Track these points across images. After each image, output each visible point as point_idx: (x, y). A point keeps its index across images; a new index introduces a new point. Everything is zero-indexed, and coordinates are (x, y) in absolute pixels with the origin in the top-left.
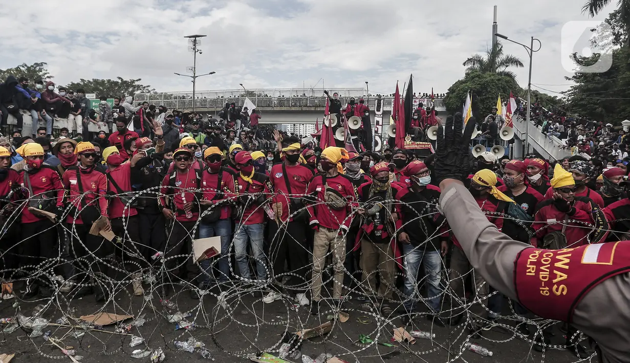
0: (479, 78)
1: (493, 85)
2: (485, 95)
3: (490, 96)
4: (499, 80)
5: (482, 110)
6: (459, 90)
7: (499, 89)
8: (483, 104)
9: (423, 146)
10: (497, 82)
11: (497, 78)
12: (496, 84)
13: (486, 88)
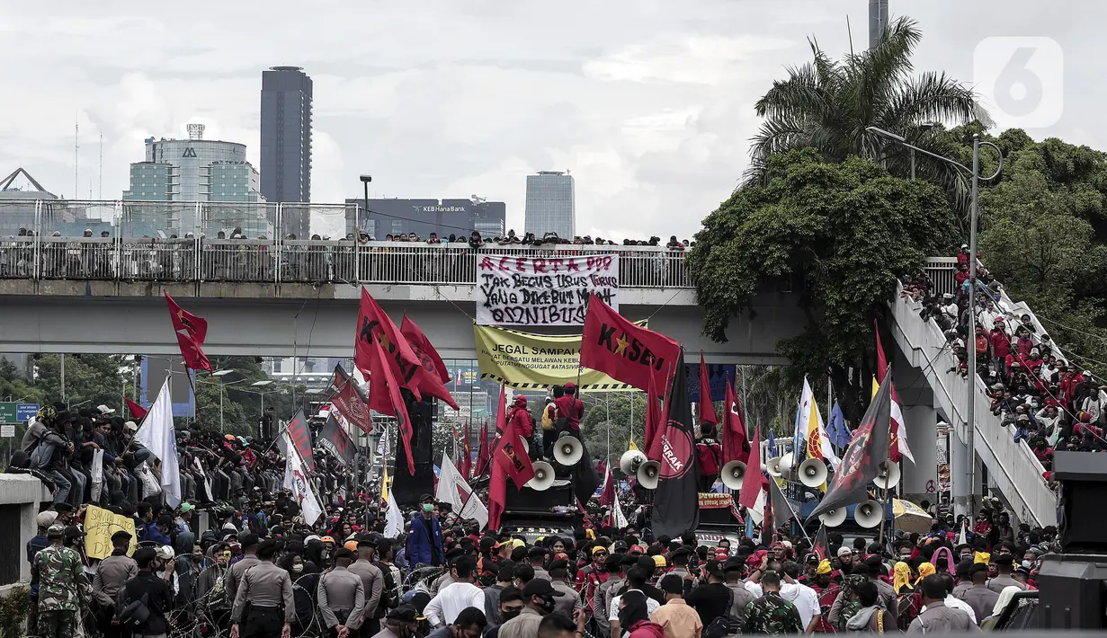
0: (824, 186)
1: (873, 218)
2: (847, 254)
3: (864, 260)
4: (895, 196)
5: (835, 310)
6: (748, 233)
7: (897, 233)
8: (840, 289)
9: (716, 503)
10: (888, 205)
11: (888, 189)
12: (886, 214)
13: (847, 229)
